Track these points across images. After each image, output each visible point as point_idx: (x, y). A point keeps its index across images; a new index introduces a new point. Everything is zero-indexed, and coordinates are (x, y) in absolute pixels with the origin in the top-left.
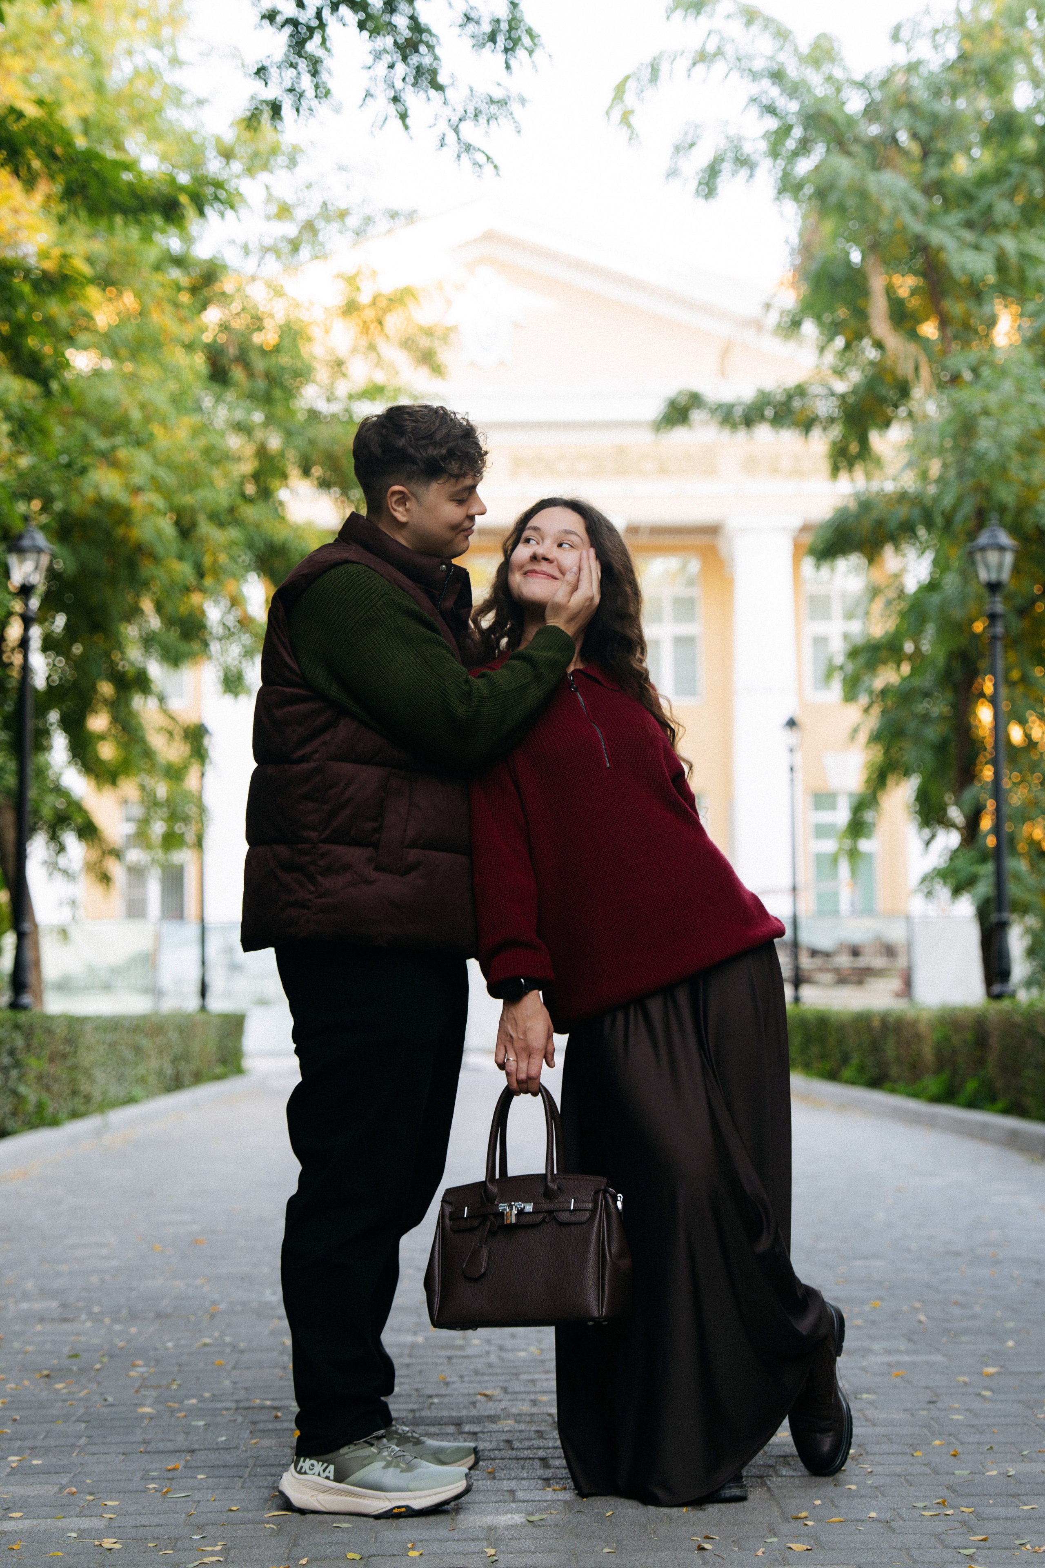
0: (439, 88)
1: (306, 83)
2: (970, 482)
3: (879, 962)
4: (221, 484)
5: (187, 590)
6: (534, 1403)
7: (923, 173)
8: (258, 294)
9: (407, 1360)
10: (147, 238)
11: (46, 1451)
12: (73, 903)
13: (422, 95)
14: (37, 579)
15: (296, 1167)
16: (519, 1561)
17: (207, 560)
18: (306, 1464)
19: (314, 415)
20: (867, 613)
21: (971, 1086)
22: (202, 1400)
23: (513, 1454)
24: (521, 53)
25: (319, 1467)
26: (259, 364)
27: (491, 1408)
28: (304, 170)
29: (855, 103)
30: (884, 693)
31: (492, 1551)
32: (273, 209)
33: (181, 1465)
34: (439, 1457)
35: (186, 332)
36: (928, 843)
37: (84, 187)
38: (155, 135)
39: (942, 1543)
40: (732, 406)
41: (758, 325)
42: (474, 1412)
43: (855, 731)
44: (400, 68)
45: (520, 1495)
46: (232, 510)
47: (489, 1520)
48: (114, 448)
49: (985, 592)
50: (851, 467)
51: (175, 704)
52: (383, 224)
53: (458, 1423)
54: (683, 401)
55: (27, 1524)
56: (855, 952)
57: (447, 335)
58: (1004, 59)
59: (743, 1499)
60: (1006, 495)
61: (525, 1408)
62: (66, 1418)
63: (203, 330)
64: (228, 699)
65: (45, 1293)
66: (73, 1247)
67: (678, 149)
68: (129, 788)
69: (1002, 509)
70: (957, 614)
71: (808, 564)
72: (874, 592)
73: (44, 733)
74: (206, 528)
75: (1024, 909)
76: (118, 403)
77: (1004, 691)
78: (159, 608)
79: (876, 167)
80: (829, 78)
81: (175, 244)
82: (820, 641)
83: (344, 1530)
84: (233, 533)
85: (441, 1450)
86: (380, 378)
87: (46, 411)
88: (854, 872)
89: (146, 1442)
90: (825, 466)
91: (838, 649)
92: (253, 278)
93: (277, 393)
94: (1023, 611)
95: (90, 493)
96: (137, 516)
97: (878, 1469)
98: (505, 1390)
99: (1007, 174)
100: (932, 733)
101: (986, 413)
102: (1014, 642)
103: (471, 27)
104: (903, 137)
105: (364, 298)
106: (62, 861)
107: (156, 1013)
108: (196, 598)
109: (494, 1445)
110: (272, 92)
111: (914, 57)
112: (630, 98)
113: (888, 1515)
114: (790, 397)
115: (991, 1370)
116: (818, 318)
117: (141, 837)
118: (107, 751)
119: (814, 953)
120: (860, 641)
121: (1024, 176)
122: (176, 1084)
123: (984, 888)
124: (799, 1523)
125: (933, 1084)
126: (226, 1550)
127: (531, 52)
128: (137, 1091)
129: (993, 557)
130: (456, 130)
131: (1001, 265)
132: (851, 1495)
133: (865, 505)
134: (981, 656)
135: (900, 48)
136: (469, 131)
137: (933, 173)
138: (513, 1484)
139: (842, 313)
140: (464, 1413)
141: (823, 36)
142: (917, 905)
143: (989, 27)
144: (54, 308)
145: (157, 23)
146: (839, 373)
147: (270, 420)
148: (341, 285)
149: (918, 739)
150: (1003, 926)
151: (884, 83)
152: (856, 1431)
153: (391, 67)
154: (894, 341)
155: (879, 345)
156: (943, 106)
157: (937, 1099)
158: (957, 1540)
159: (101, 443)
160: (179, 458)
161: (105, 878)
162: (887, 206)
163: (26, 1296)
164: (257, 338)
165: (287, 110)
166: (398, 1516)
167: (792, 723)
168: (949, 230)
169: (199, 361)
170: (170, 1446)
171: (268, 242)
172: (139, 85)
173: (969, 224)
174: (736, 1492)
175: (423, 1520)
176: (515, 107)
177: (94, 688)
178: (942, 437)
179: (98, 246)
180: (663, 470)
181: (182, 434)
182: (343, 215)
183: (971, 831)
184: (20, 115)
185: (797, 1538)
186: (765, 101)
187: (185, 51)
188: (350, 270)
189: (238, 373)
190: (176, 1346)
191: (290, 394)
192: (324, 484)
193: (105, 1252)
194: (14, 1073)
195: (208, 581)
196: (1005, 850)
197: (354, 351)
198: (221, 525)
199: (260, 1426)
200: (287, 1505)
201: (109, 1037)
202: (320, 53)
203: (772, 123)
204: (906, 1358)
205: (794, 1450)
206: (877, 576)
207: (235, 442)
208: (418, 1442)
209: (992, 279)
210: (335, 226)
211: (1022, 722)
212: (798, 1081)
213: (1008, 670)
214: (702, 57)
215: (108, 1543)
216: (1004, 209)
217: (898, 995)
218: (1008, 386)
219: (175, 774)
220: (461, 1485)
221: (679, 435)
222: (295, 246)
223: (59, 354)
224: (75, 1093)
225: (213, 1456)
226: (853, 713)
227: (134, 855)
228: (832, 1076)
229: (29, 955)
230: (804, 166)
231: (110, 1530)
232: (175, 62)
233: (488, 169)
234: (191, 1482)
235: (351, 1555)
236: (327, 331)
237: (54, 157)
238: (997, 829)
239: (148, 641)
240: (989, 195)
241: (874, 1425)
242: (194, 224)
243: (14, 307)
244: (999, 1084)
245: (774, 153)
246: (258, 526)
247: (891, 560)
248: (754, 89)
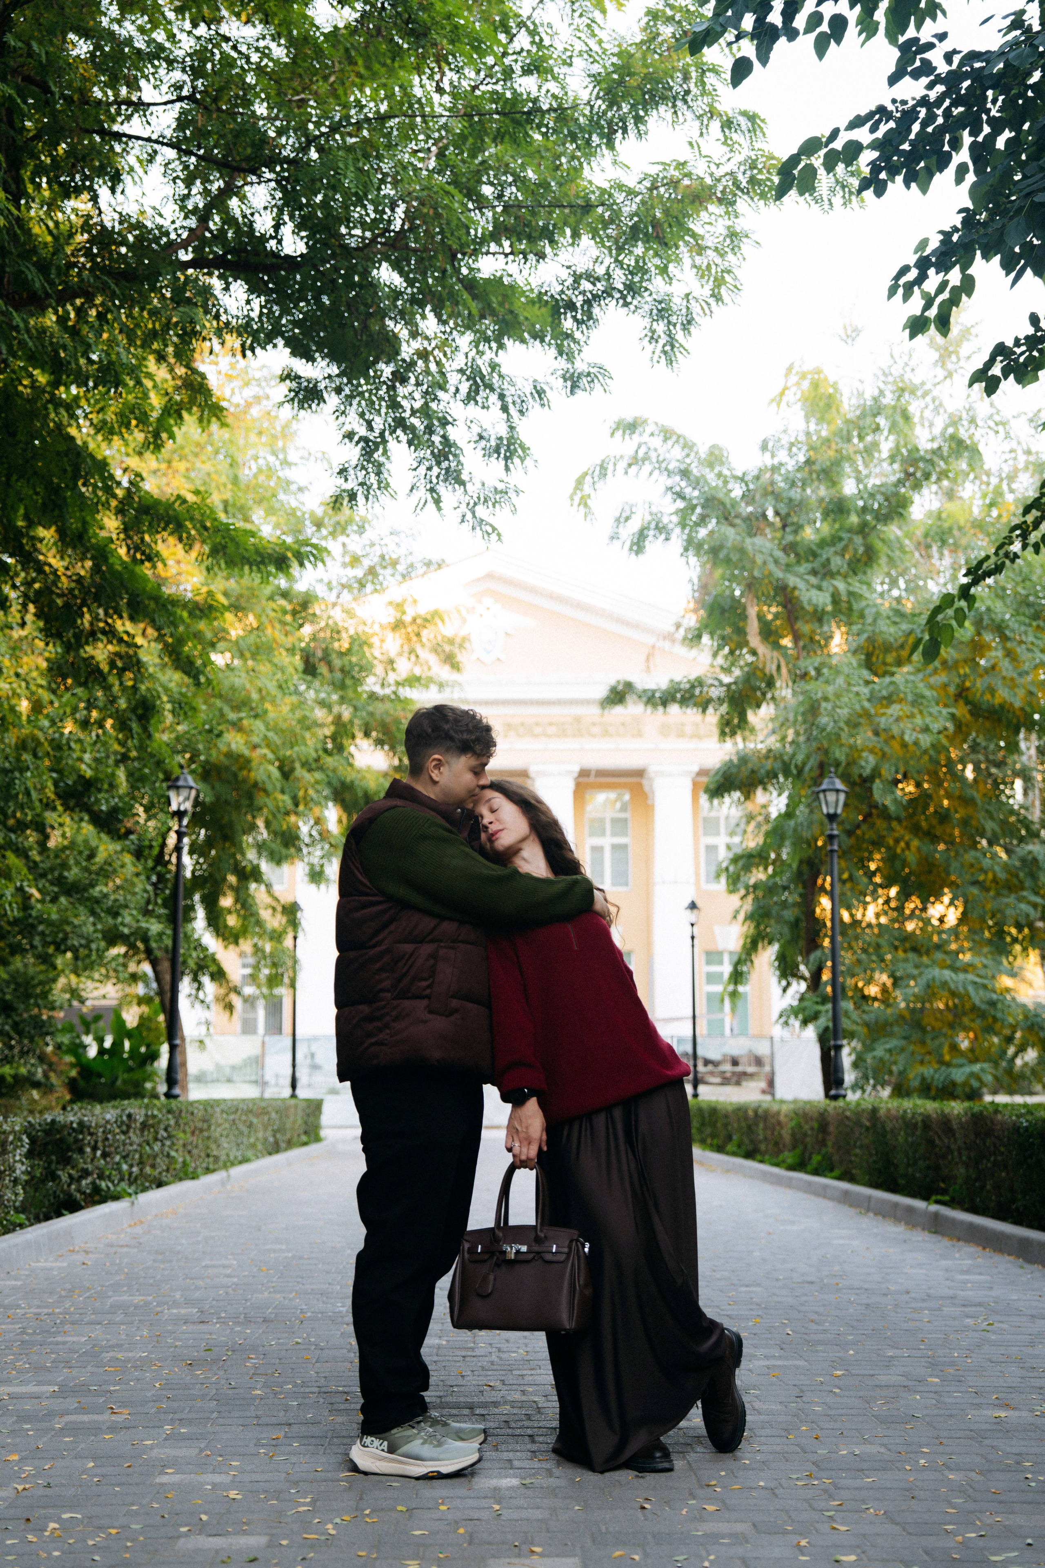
0: (462, 483)
1: (373, 479)
2: (814, 745)
3: (751, 1069)
4: (311, 742)
5: (287, 813)
6: (523, 1392)
7: (783, 537)
8: (337, 614)
9: (435, 1358)
10: (265, 580)
11: (190, 1422)
12: (208, 1023)
13: (450, 488)
14: (188, 806)
15: (363, 1231)
16: (516, 1515)
17: (301, 794)
18: (368, 1440)
19: (372, 696)
20: (745, 832)
21: (816, 1158)
22: (295, 1385)
23: (509, 1431)
24: (516, 460)
25: (377, 1442)
26: (337, 663)
27: (494, 1396)
28: (370, 534)
29: (737, 491)
30: (755, 887)
31: (497, 1507)
32: (347, 559)
33: (281, 1435)
34: (460, 1436)
35: (289, 641)
36: (785, 990)
37: (225, 547)
38: (271, 511)
39: (810, 1506)
40: (654, 692)
41: (670, 637)
42: (482, 1399)
43: (737, 912)
44: (436, 470)
45: (516, 1463)
46: (317, 760)
47: (494, 1482)
48: (241, 719)
49: (826, 821)
50: (733, 734)
51: (277, 889)
52: (421, 570)
53: (471, 1407)
54: (620, 688)
55: (177, 1478)
56: (735, 1062)
57: (463, 642)
58: (837, 463)
59: (670, 1470)
60: (839, 754)
61: (518, 1396)
62: (203, 1397)
63: (300, 640)
64: (313, 886)
65: (188, 1302)
66: (206, 1267)
67: (618, 520)
68: (246, 945)
69: (838, 764)
70: (806, 834)
71: (704, 798)
72: (750, 818)
73: (192, 908)
74: (300, 772)
75: (851, 1035)
76: (244, 689)
77: (838, 887)
78: (268, 825)
79: (752, 534)
80: (719, 475)
81: (282, 582)
82: (711, 849)
83: (394, 1488)
84: (318, 775)
85: (461, 1430)
86: (417, 671)
87: (195, 695)
88: (733, 1009)
89: (257, 1417)
90: (716, 731)
91: (723, 855)
92: (334, 605)
93: (349, 682)
94: (850, 833)
95: (224, 749)
96: (254, 764)
97: (764, 1448)
98: (503, 1381)
99: (841, 539)
100: (789, 914)
101: (826, 699)
102: (844, 854)
103: (483, 443)
104: (770, 513)
105: (408, 618)
106: (201, 995)
107: (262, 1099)
108: (293, 819)
109: (496, 1425)
110: (351, 485)
111: (776, 461)
112: (587, 488)
113: (772, 1485)
114: (693, 687)
115: (839, 1373)
116: (712, 634)
117: (253, 978)
118: (232, 921)
119: (707, 1062)
120: (739, 851)
121: (850, 540)
122: (275, 1149)
123: (824, 1021)
124: (710, 1490)
125: (789, 1157)
126: (314, 1502)
127: (522, 460)
128: (250, 1154)
129: (831, 797)
130: (474, 513)
131: (836, 599)
132: (746, 1468)
133: (743, 759)
134: (822, 862)
135: (768, 455)
136: (481, 511)
137: (790, 538)
138: (511, 1455)
139: (728, 630)
140: (476, 1399)
141: (714, 446)
142: (778, 1031)
143: (827, 441)
144: (202, 625)
145: (274, 437)
146: (727, 670)
147: (343, 700)
148: (392, 611)
149: (779, 919)
150: (838, 1048)
151: (757, 478)
152: (748, 1418)
153: (429, 469)
154: (763, 649)
155: (754, 653)
156: (795, 494)
157: (791, 1168)
158: (822, 1505)
159: (232, 716)
160: (284, 726)
161: (230, 1007)
162: (759, 560)
163: (176, 1304)
164: (336, 645)
165: (360, 498)
166: (432, 1478)
167: (693, 906)
168: (800, 577)
169: (297, 660)
170: (274, 1420)
171: (344, 581)
172: (261, 478)
173: (814, 572)
174: (666, 1465)
175: (449, 1481)
176: (512, 494)
177: (224, 879)
178: (796, 714)
179: (232, 584)
180: (606, 734)
181: (285, 709)
182: (395, 563)
183: (815, 982)
184: (184, 501)
185: (709, 1500)
186: (678, 489)
187: (292, 456)
188: (399, 600)
189: (323, 669)
190: (277, 1344)
191: (358, 682)
192: (379, 742)
193: (229, 1271)
194: (168, 1143)
195: (301, 808)
196: (839, 997)
197: (401, 654)
198: (310, 770)
199: (336, 1407)
200: (355, 1469)
201: (232, 1117)
202: (382, 459)
203: (681, 504)
204: (780, 1363)
205: (704, 1432)
206: (749, 806)
207: (320, 714)
208: (445, 1424)
209: (829, 608)
210: (389, 571)
211: (849, 908)
212: (698, 1152)
213: (841, 873)
214: (635, 461)
215: (233, 1494)
216: (837, 562)
217: (764, 1092)
218: (840, 681)
219: (277, 937)
220: (475, 1457)
221: (618, 710)
222: (362, 585)
223: (205, 655)
224: (208, 1156)
225: (303, 1428)
226: (735, 900)
227: (248, 990)
228: (720, 1149)
229: (178, 1059)
230: (702, 533)
231: (234, 1484)
232: (286, 463)
233: (494, 537)
234: (289, 1449)
235: (400, 1508)
236: (382, 641)
237: (206, 529)
238: (834, 981)
239: (260, 847)
240: (827, 553)
241: (760, 1413)
242: (295, 569)
243: (176, 627)
244: (836, 1158)
245: (683, 524)
246: (334, 771)
247: (760, 796)
248: (669, 482)
